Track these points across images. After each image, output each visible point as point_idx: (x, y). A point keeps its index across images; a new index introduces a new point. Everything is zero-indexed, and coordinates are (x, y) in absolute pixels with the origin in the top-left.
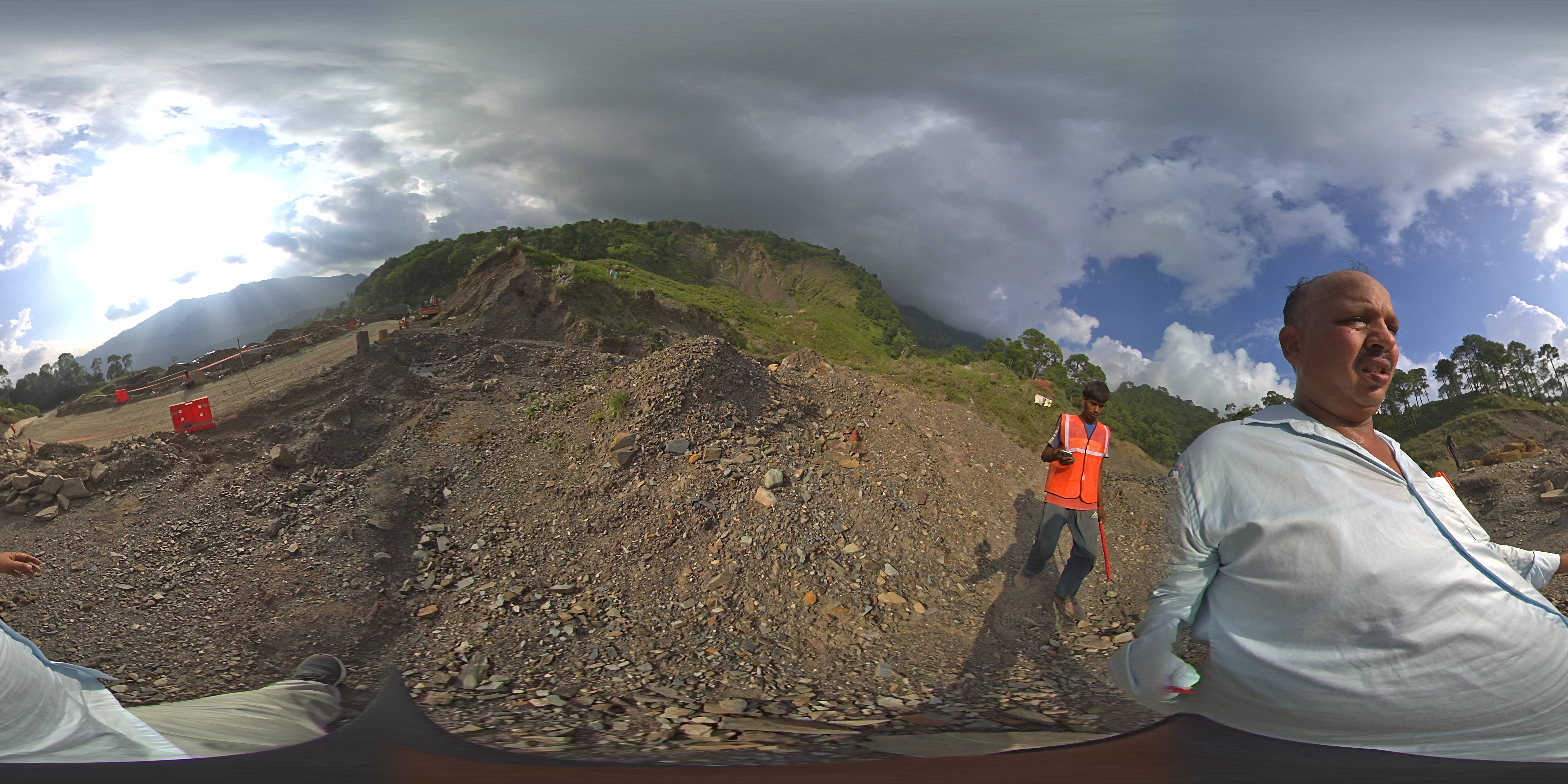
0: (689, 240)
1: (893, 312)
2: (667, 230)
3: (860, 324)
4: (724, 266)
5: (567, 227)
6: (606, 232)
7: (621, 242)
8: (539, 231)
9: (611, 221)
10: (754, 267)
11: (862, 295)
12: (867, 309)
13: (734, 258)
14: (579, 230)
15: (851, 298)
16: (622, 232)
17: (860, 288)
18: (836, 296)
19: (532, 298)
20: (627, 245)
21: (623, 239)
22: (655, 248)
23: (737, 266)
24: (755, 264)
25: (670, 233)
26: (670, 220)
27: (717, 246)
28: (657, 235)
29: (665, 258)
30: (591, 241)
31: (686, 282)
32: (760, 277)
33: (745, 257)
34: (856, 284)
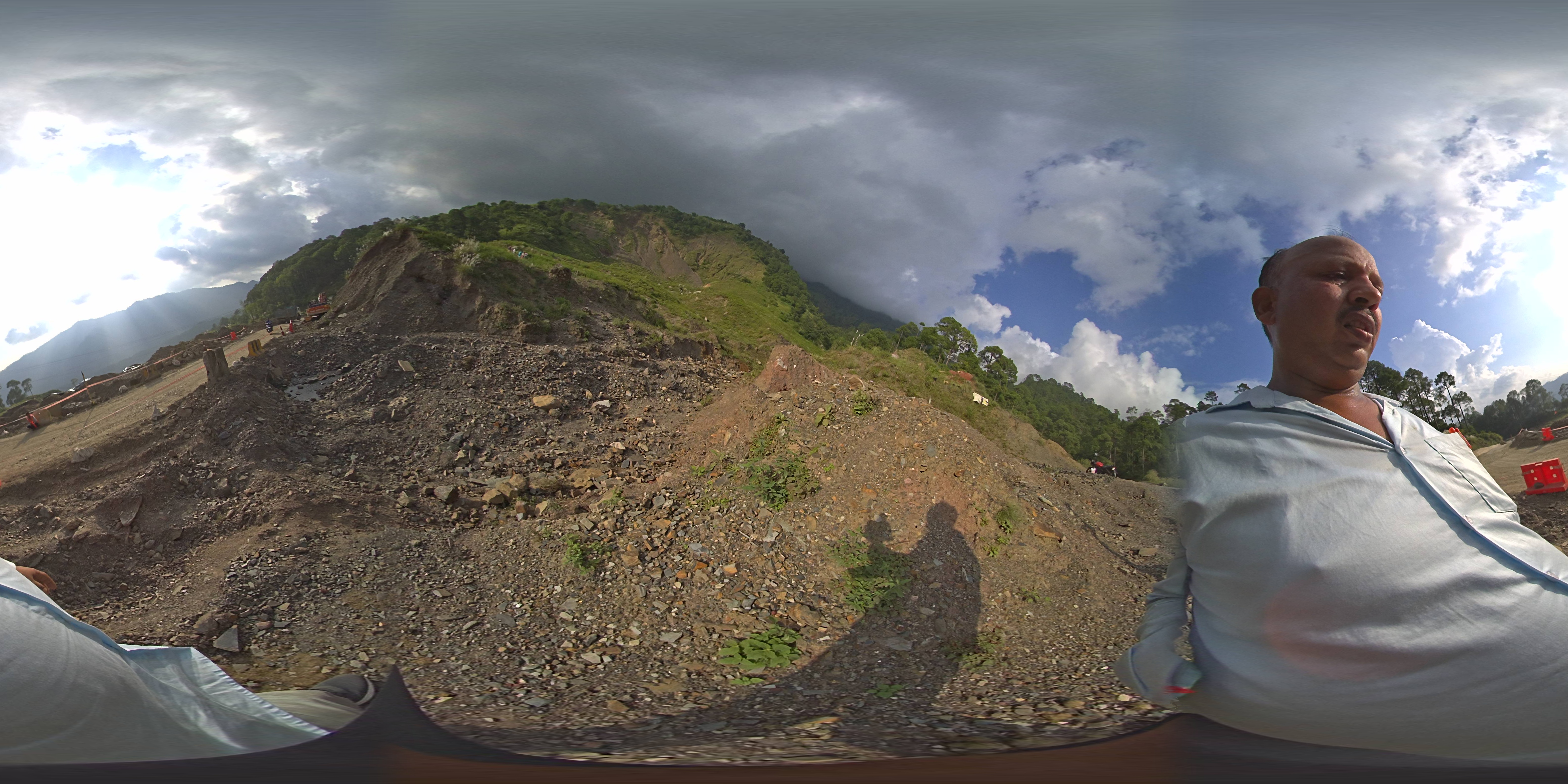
0: (583, 218)
1: (801, 289)
2: (558, 209)
3: (768, 300)
4: (623, 242)
5: (454, 212)
6: (496, 215)
7: (513, 223)
8: (425, 218)
9: (498, 203)
10: (655, 242)
11: (769, 270)
12: (775, 285)
13: (634, 235)
14: (467, 214)
15: (758, 274)
16: (512, 213)
17: (766, 263)
18: (742, 271)
19: (434, 283)
20: (519, 226)
21: (515, 220)
22: (549, 228)
23: (636, 241)
24: (656, 239)
25: (562, 212)
26: (561, 199)
27: (614, 223)
28: (549, 215)
29: (561, 237)
30: (481, 224)
31: (586, 260)
32: (662, 252)
33: (645, 232)
34: (762, 259)
